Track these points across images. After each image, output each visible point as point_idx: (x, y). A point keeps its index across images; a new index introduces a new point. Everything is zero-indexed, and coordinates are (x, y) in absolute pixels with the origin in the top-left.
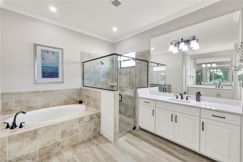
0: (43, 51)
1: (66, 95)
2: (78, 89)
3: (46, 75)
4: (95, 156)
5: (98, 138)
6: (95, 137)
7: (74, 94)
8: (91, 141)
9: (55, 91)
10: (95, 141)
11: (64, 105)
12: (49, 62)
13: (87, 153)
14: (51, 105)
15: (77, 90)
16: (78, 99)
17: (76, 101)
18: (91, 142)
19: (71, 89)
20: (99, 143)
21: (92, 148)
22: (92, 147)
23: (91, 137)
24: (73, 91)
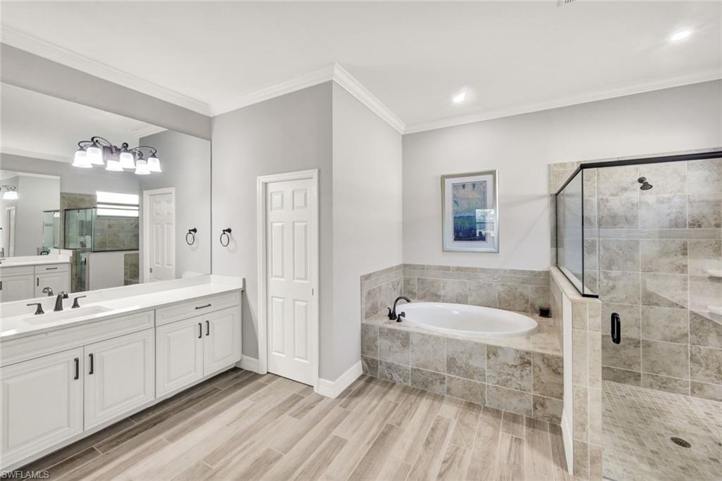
0: (455, 186)
1: (503, 285)
2: (540, 273)
3: (461, 234)
4: (487, 455)
5: (540, 431)
6: (533, 423)
7: (526, 285)
8: (514, 422)
9: (479, 270)
10: (523, 430)
11: (499, 308)
12: (467, 206)
13: (479, 435)
14: (470, 299)
15: (536, 275)
16: (540, 303)
17: (534, 307)
18: (511, 423)
19: (517, 271)
20: (529, 442)
21: (498, 436)
22: (500, 436)
23: (524, 416)
24: (524, 276)
